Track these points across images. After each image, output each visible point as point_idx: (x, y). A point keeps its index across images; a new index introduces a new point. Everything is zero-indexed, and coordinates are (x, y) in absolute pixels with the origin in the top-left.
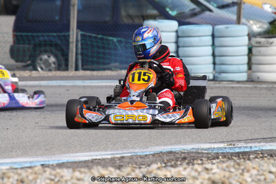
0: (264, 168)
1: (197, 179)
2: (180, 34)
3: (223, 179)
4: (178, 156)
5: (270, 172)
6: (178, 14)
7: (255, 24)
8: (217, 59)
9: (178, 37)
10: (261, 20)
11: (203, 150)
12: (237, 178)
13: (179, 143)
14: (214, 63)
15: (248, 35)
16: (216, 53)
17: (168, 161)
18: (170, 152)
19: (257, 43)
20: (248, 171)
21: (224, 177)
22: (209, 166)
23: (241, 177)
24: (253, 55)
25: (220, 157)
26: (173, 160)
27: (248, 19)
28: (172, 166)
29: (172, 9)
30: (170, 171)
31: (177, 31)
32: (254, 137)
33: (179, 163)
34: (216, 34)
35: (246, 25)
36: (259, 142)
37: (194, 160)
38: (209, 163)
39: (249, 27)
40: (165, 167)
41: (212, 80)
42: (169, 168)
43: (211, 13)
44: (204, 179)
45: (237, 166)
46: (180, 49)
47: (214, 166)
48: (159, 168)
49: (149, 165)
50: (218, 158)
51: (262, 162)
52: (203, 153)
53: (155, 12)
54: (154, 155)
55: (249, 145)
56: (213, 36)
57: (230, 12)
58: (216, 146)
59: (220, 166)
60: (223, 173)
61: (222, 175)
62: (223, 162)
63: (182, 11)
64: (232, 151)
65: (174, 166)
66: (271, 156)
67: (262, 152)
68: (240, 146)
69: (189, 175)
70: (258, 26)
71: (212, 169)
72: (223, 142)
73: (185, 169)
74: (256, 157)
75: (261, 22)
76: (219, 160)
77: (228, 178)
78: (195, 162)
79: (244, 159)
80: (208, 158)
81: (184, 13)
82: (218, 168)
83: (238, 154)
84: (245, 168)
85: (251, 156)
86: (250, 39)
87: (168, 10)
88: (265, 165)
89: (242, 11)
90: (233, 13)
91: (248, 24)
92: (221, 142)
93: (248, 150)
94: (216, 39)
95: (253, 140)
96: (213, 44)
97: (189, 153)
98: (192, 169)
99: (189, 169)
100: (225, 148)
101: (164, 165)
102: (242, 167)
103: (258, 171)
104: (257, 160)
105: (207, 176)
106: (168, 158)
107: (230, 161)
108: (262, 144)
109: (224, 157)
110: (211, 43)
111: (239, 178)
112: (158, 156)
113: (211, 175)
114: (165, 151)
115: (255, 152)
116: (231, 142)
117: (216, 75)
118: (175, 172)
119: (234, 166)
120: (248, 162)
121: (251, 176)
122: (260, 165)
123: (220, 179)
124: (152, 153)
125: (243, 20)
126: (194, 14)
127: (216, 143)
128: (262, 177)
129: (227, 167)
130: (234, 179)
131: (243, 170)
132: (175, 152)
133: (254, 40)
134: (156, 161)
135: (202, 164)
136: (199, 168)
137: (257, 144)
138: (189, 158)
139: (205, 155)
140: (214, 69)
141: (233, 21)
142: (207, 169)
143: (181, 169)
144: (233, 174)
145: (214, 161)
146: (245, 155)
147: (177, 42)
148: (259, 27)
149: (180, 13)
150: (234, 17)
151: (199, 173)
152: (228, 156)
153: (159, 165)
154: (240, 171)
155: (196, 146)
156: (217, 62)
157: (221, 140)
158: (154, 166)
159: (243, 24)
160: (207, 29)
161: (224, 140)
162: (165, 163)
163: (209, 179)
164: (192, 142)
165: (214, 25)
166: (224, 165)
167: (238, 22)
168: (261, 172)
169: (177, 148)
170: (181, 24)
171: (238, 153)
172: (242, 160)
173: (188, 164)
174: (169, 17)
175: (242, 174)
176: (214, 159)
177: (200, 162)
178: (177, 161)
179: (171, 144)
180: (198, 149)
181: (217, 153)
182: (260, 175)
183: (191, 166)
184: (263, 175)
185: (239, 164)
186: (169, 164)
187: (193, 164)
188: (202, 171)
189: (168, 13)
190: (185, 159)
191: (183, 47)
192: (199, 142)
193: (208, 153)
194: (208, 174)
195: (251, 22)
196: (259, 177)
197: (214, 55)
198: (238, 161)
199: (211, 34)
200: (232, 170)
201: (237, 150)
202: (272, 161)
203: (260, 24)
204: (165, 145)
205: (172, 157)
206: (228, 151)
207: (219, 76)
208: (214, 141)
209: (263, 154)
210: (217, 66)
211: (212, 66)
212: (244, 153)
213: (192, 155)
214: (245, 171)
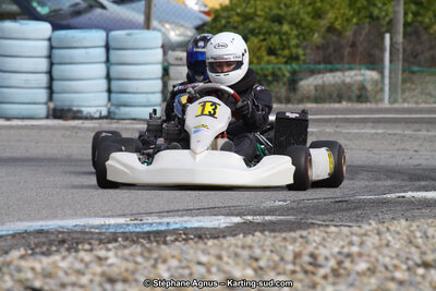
0: (188, 257)
1: (83, 274)
2: (54, 44)
3: (125, 274)
4: (52, 237)
5: (199, 263)
6: (51, 12)
7: (173, 30)
8: (114, 83)
9: (51, 48)
10: (182, 22)
11: (92, 227)
12: (146, 272)
13: (55, 217)
14: (109, 91)
15: (163, 47)
16: (112, 75)
17: (37, 245)
18: (40, 232)
19: (177, 59)
20: (164, 261)
21: (127, 270)
22: (102, 253)
23: (153, 270)
24: (169, 79)
25: (120, 239)
26: (44, 244)
27: (162, 22)
28: (43, 254)
29: (42, 4)
30: (40, 262)
31: (50, 39)
32: (172, 207)
33: (54, 248)
34: (112, 44)
35: (159, 30)
36: (182, 216)
37: (77, 244)
38: (101, 249)
39: (164, 34)
40: (32, 254)
41: (106, 117)
42: (39, 257)
43: (104, 11)
44: (94, 274)
45: (146, 254)
46: (55, 68)
47: (111, 254)
48: (22, 257)
49: (6, 253)
50: (116, 241)
51: (186, 247)
52: (91, 233)
53: (14, 8)
54: (13, 236)
55: (165, 220)
56: (107, 47)
57: (134, 10)
58: (112, 221)
59: (120, 253)
60: (124, 265)
61: (123, 268)
62: (125, 247)
63: (58, 7)
64: (138, 230)
65: (47, 254)
66: (200, 237)
67: (186, 231)
68: (150, 221)
69: (70, 268)
70: (178, 32)
71: (106, 259)
72: (124, 216)
73: (64, 258)
74: (176, 240)
75: (182, 26)
76: (117, 244)
77: (133, 272)
78: (80, 247)
79: (157, 242)
80: (101, 242)
81: (60, 10)
82: (116, 256)
83: (147, 235)
84: (160, 257)
85: (168, 238)
86: (165, 53)
87: (35, 4)
88: (191, 251)
89: (154, 9)
90: (138, 11)
91: (163, 29)
92: (119, 216)
93: (163, 228)
94: (112, 52)
95: (170, 212)
96: (108, 60)
97: (70, 232)
98: (76, 258)
99: (70, 259)
100: (128, 225)
101: (30, 252)
102: (155, 255)
103: (180, 261)
104: (177, 243)
105: (98, 270)
106: (36, 240)
107: (134, 246)
108: (186, 218)
109: (126, 239)
110: (104, 59)
111: (150, 272)
112: (21, 238)
113: (105, 268)
114: (32, 229)
115: (175, 231)
116: (136, 216)
117: (113, 109)
118: (49, 264)
119: (142, 254)
120: (163, 247)
121: (169, 269)
122: (182, 252)
123: (120, 274)
124: (11, 232)
125: (155, 23)
126: (77, 13)
127: (113, 216)
128: (186, 272)
129: (131, 254)
130: (142, 274)
131: (156, 260)
132: (47, 232)
133: (172, 55)
134: (16, 245)
135: (91, 250)
136: (87, 257)
137: (177, 219)
138: (69, 241)
139: (95, 236)
140: (109, 99)
141: (139, 24)
142: (100, 259)
143: (57, 257)
144: (140, 267)
145: (110, 246)
146: (158, 236)
147: (49, 57)
148: (179, 35)
149: (55, 11)
150: (141, 18)
151: (87, 265)
152: (132, 238)
153: (22, 251)
154: (152, 262)
155: (81, 222)
156: (113, 88)
157: (121, 213)
158: (15, 254)
159: (155, 29)
160: (98, 36)
161: (127, 212)
162: (32, 249)
163: (103, 274)
164: (75, 214)
165: (108, 30)
166: (127, 252)
167: (147, 25)
168: (184, 263)
169: (51, 224)
170: (56, 27)
171: (149, 233)
172: (155, 244)
173: (68, 250)
174: (36, 17)
175: (154, 266)
176: (109, 242)
177: (87, 247)
178: (51, 245)
179: (41, 219)
180: (84, 226)
181: (115, 233)
182: (183, 268)
183: (73, 254)
184: (188, 267)
185: (150, 251)
186: (38, 250)
187: (77, 251)
188: (91, 262)
189: (35, 9)
190: (63, 242)
191: (60, 64)
192: (85, 215)
193: (100, 233)
194: (101, 265)
195: (167, 26)
196: (180, 271)
197: (108, 78)
198: (148, 245)
199: (103, 43)
200: (140, 259)
201: (147, 229)
202: (201, 245)
203: (182, 30)
204: (32, 219)
205: (43, 240)
206: (132, 229)
207: (117, 111)
208: (110, 213)
209: (186, 235)
210: (113, 95)
211: (106, 95)
212: (158, 233)
213: (75, 235)
214: (160, 261)
